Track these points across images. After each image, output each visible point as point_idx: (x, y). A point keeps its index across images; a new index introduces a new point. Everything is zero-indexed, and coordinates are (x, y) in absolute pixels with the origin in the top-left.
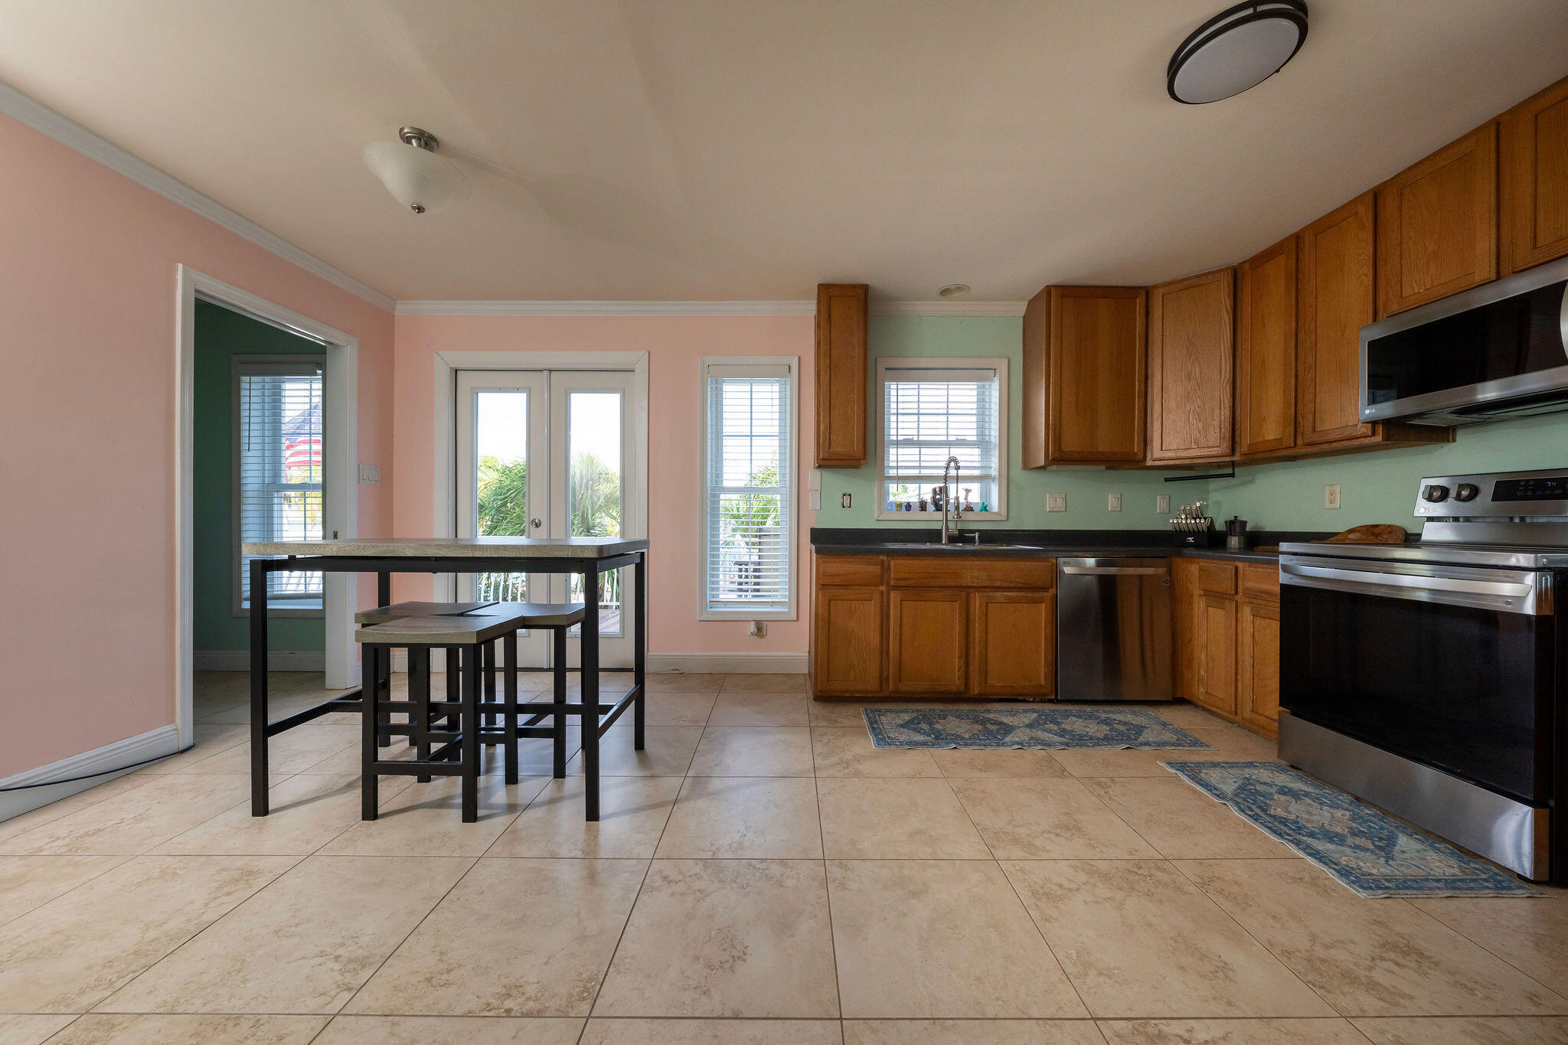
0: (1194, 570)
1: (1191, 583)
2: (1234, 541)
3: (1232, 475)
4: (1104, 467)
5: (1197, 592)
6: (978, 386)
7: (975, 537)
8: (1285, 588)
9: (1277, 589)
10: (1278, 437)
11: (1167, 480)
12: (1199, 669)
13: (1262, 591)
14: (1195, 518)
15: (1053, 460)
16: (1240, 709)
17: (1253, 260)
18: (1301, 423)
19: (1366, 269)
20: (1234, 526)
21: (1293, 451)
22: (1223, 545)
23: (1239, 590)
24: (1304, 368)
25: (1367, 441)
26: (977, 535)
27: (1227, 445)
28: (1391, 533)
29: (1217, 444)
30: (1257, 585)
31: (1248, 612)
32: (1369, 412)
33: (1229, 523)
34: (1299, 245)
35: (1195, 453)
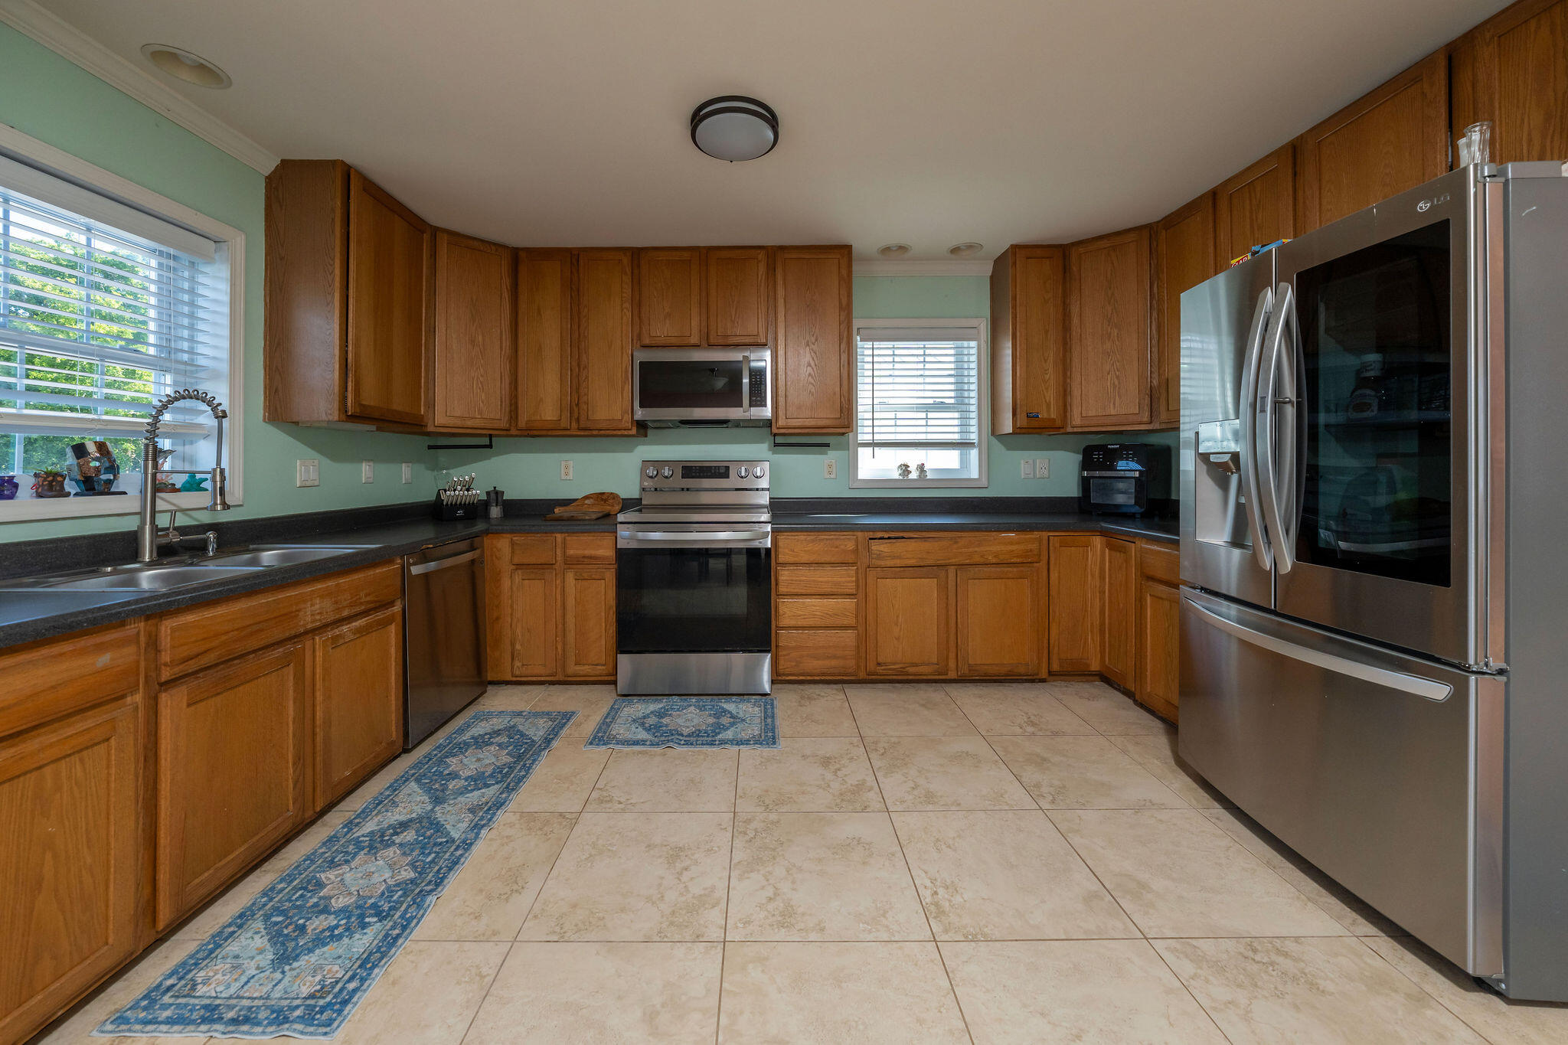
0: (502, 548)
1: (498, 560)
2: (495, 512)
3: (490, 446)
4: (374, 428)
5: (506, 569)
6: (160, 265)
7: (206, 541)
8: (622, 555)
9: (612, 554)
10: (554, 419)
11: (430, 447)
12: (513, 645)
13: (584, 557)
14: (468, 490)
15: (351, 415)
16: (564, 667)
17: (531, 252)
18: (576, 409)
19: (627, 305)
20: (493, 496)
21: (568, 433)
22: (486, 516)
23: (559, 559)
24: (579, 366)
25: (626, 433)
26: (211, 535)
27: (507, 418)
28: (614, 498)
29: (498, 417)
30: (580, 552)
31: (570, 577)
32: (640, 414)
33: (488, 493)
34: (574, 260)
35: (477, 423)
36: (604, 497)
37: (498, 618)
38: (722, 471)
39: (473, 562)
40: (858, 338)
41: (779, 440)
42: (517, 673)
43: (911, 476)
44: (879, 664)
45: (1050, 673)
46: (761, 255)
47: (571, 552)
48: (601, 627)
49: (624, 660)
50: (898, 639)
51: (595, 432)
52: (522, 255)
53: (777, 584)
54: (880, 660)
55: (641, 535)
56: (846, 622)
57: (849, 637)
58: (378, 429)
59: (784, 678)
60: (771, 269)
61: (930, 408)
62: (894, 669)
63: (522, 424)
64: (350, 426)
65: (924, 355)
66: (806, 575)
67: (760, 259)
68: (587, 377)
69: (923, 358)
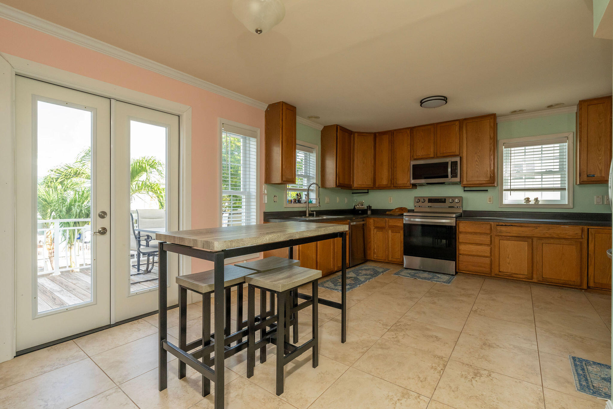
0: (372, 222)
1: (370, 225)
2: (369, 212)
3: (368, 193)
5: (372, 228)
7: (314, 214)
8: (405, 225)
9: (402, 225)
10: (386, 184)
11: (353, 193)
12: (374, 250)
13: (394, 226)
14: (362, 205)
15: (338, 186)
16: (388, 258)
17: (379, 133)
18: (393, 181)
19: (409, 146)
20: (369, 207)
21: (390, 188)
22: (367, 213)
23: (387, 226)
24: (394, 167)
25: (408, 188)
26: (315, 213)
27: (373, 184)
28: (405, 209)
29: (370, 184)
30: (393, 224)
31: (390, 232)
32: (413, 181)
33: (367, 207)
34: (392, 134)
35: (365, 186)
36: (402, 209)
37: (370, 242)
38: (443, 200)
39: (363, 224)
40: (504, 147)
41: (466, 189)
42: (375, 258)
43: (530, 203)
44: (500, 272)
45: (588, 287)
46: (457, 123)
47: (390, 224)
48: (399, 247)
49: (405, 258)
50: (509, 263)
51: (398, 188)
52: (377, 134)
53: (458, 239)
54: (500, 270)
55: (412, 219)
56: (486, 255)
57: (487, 260)
58: (341, 189)
59: (461, 271)
60: (461, 128)
61: (544, 174)
62: (506, 274)
63: (377, 186)
64: (337, 188)
65: (542, 151)
66: (469, 236)
67: (456, 124)
68: (396, 170)
69: (541, 152)
